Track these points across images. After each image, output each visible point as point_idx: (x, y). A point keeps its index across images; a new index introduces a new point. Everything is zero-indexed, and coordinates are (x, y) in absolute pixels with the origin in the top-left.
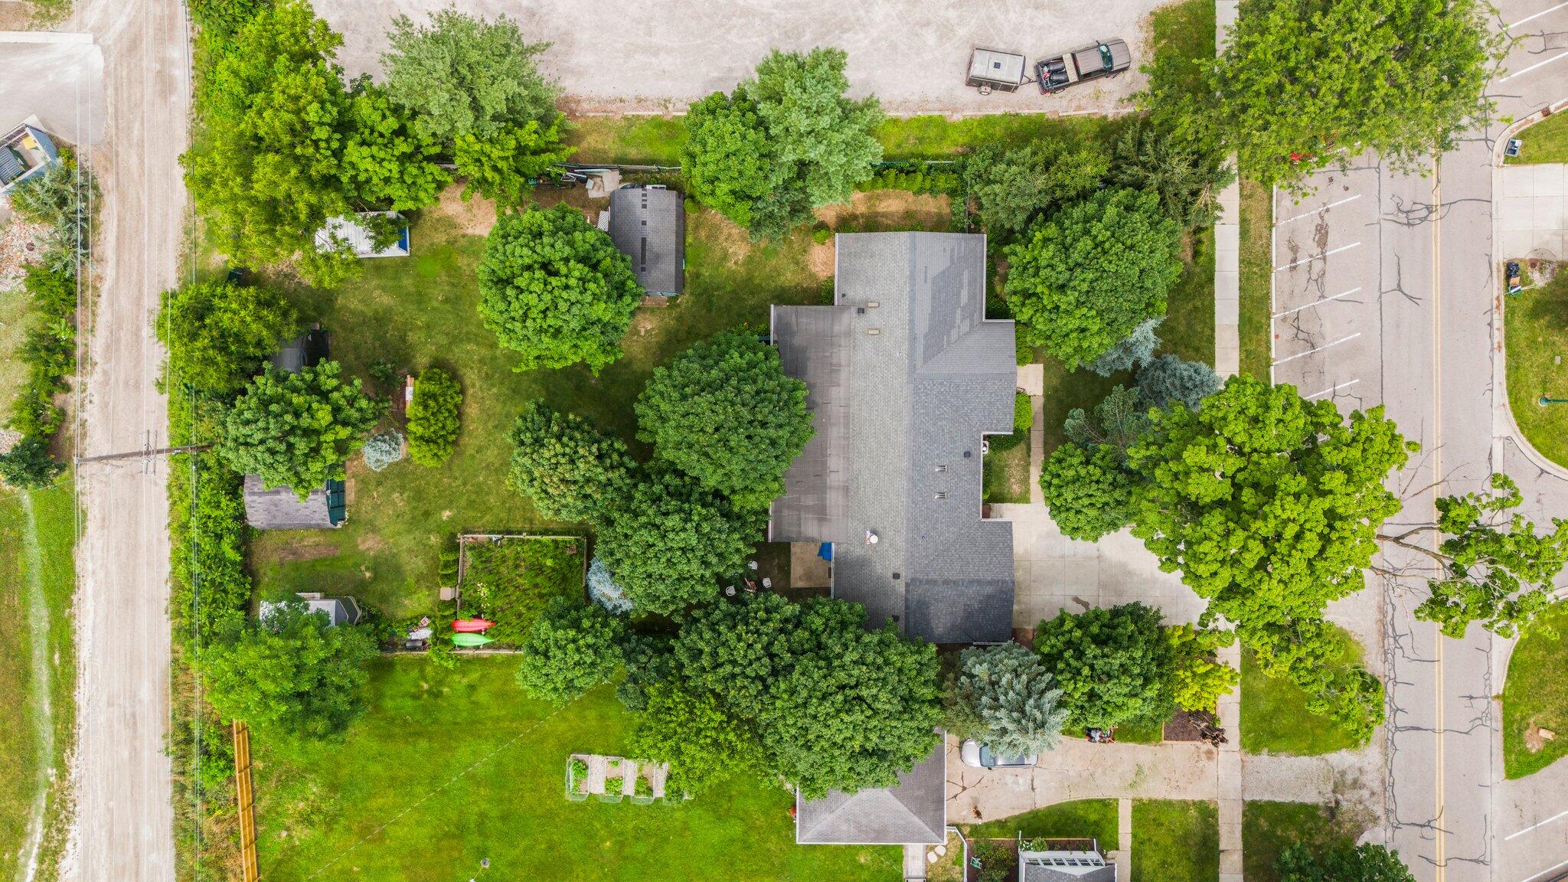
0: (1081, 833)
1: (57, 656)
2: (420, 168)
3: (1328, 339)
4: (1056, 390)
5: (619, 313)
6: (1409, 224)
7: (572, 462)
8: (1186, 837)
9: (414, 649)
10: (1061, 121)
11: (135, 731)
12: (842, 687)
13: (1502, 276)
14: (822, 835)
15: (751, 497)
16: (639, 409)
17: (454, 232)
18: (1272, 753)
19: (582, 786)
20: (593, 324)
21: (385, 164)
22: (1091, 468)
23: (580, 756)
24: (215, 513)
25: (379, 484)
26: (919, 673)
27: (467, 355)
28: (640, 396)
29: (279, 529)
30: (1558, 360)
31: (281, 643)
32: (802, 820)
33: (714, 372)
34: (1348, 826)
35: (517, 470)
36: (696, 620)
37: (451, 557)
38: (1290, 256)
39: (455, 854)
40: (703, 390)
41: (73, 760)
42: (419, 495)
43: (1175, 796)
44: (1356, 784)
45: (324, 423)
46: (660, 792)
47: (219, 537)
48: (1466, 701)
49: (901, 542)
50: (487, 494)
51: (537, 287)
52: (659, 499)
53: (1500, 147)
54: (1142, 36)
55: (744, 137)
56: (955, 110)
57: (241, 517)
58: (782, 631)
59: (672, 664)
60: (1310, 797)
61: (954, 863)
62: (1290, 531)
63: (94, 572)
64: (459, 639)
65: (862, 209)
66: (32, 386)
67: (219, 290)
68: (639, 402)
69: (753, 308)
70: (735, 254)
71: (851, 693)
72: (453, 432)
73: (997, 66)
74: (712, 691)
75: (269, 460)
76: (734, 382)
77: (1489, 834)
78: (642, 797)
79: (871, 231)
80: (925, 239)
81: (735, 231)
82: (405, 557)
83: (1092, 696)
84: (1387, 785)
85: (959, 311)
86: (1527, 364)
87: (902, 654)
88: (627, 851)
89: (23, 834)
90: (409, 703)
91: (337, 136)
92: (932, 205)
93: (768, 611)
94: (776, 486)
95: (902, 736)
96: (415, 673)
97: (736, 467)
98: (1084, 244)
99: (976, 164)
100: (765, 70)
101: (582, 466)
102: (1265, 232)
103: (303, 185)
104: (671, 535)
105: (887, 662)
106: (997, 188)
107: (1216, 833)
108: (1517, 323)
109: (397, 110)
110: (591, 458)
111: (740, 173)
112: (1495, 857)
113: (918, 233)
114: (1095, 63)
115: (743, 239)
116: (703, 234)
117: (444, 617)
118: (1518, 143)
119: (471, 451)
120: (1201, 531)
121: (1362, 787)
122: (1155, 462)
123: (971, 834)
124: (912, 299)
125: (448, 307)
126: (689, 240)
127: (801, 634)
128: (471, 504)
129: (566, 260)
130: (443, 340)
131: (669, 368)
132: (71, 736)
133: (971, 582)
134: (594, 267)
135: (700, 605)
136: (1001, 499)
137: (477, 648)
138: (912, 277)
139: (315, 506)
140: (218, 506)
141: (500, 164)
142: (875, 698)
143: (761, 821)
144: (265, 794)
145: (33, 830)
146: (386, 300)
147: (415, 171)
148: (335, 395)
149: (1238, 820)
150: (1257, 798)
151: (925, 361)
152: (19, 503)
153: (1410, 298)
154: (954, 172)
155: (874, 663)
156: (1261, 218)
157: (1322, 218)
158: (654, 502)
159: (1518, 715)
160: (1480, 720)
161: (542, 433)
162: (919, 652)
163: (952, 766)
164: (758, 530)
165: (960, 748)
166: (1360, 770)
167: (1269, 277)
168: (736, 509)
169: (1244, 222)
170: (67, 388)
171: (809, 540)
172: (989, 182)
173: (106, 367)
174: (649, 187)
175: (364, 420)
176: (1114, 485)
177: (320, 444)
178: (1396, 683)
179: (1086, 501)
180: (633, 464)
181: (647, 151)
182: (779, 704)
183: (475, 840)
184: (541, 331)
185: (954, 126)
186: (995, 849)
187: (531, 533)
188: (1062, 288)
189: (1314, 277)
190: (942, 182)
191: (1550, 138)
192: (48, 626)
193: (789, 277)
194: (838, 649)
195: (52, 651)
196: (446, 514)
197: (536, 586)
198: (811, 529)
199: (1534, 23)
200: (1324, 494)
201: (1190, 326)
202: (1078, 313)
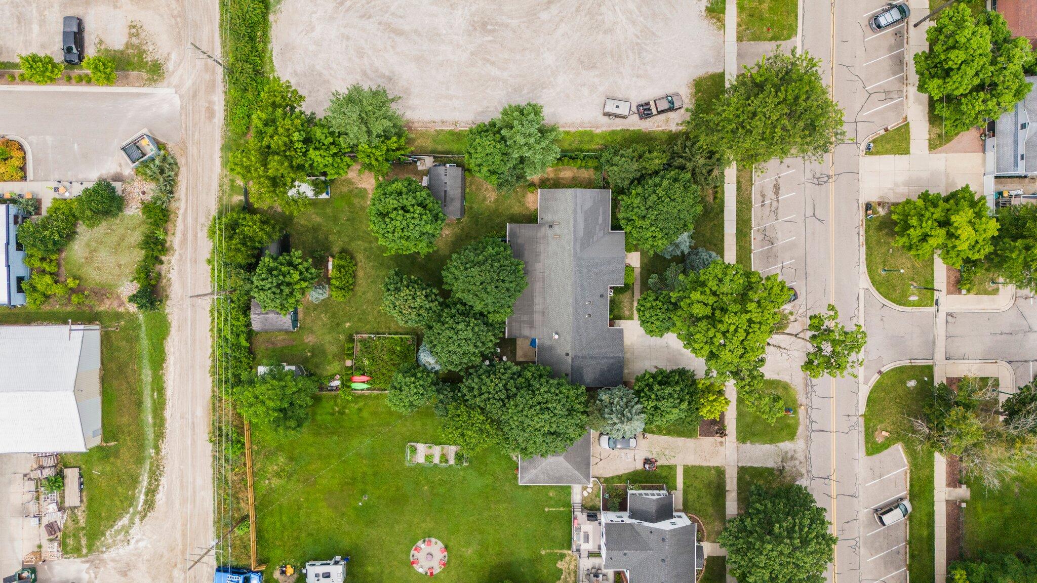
0: (658, 482)
1: (155, 394)
2: (342, 159)
3: (780, 240)
4: (646, 265)
5: (435, 228)
6: (819, 184)
7: (414, 298)
8: (710, 483)
9: (332, 390)
10: (649, 133)
11: (194, 431)
12: (539, 403)
13: (864, 210)
14: (531, 481)
15: (498, 315)
16: (444, 273)
17: (352, 186)
18: (752, 443)
19: (413, 459)
20: (424, 234)
21: (326, 158)
22: (658, 302)
23: (412, 444)
24: (236, 323)
25: (315, 310)
26: (577, 398)
27: (359, 247)
28: (445, 267)
29: (266, 331)
30: (891, 251)
31: (277, 383)
32: (522, 473)
33: (481, 257)
34: (789, 478)
35: (387, 302)
36: (471, 374)
37: (351, 345)
38: (761, 199)
39: (351, 493)
40: (475, 265)
41: (163, 445)
42: (334, 315)
43: (705, 464)
44: (792, 458)
45: (295, 280)
46: (452, 462)
47: (238, 335)
48: (846, 418)
49: (569, 338)
50: (368, 315)
51: (400, 218)
52: (454, 316)
53: (863, 146)
54: (689, 91)
55: (495, 147)
56: (597, 127)
57: (248, 325)
58: (511, 378)
59: (460, 394)
60: (770, 464)
61: (596, 497)
62: (732, 328)
63: (174, 353)
64: (354, 386)
65: (552, 176)
66: (145, 261)
67: (242, 216)
68: (444, 270)
69: (498, 224)
70: (490, 197)
71: (544, 406)
72: (352, 285)
73: (617, 107)
74: (479, 406)
75: (272, 296)
76: (490, 261)
77: (858, 483)
78: (443, 464)
79: (556, 187)
80: (580, 191)
81: (489, 186)
82: (327, 346)
83: (656, 408)
84: (808, 459)
85: (598, 227)
86: (876, 253)
87: (569, 390)
88: (435, 491)
89: (138, 482)
90: (329, 417)
91: (305, 146)
92: (586, 174)
93: (505, 369)
94: (509, 310)
95: (567, 426)
96: (332, 403)
97: (490, 301)
98: (654, 197)
99: (606, 155)
100: (505, 113)
101: (418, 300)
102: (749, 188)
103: (290, 169)
104: (460, 333)
105: (560, 392)
106: (615, 168)
107: (725, 482)
108: (871, 233)
109: (332, 134)
110: (423, 297)
111: (493, 162)
112: (861, 493)
113: (578, 189)
114: (664, 105)
115: (493, 190)
116: (474, 187)
117: (347, 374)
118: (872, 145)
119: (359, 294)
120: (697, 329)
121: (796, 459)
122: (681, 299)
123: (604, 482)
124: (575, 221)
125: (349, 223)
126: (467, 190)
127: (521, 380)
128: (360, 320)
129: (413, 205)
130: (346, 239)
131: (459, 254)
132: (162, 433)
133: (603, 358)
134: (424, 207)
135: (473, 367)
136: (620, 318)
137: (363, 390)
138: (575, 210)
139: (285, 320)
140: (238, 320)
141: (380, 158)
142: (555, 408)
143: (501, 476)
144: (258, 462)
145: (143, 480)
146: (318, 219)
147: (339, 161)
148: (300, 266)
149: (735, 475)
150: (744, 465)
151: (581, 251)
152: (137, 318)
153: (819, 220)
154: (597, 158)
155: (554, 393)
156: (747, 181)
157: (777, 181)
158: (452, 317)
159: (872, 425)
160: (853, 427)
161: (399, 285)
162: (576, 389)
163: (595, 449)
164: (501, 332)
165: (599, 440)
166: (795, 451)
167: (751, 209)
168: (490, 321)
169: (739, 183)
170: (162, 262)
171: (526, 337)
172: (612, 165)
173: (181, 252)
174: (448, 165)
175: (312, 279)
176: (667, 310)
177: (293, 290)
178: (812, 408)
179: (655, 318)
180: (441, 300)
181: (447, 147)
182: (510, 411)
183: (360, 486)
184: (401, 238)
185: (597, 135)
186: (616, 490)
187: (389, 334)
188: (644, 217)
189: (773, 209)
190: (590, 163)
191: (888, 142)
192: (151, 379)
193: (516, 209)
194: (538, 386)
195: (153, 392)
196: (348, 325)
197: (392, 360)
198: (526, 332)
199: (880, 86)
200: (747, 312)
201: (712, 233)
202: (651, 229)
